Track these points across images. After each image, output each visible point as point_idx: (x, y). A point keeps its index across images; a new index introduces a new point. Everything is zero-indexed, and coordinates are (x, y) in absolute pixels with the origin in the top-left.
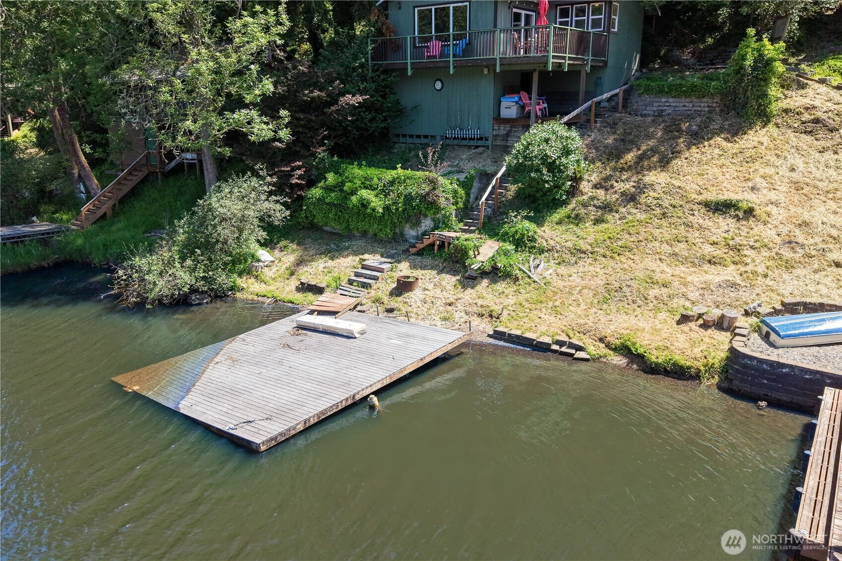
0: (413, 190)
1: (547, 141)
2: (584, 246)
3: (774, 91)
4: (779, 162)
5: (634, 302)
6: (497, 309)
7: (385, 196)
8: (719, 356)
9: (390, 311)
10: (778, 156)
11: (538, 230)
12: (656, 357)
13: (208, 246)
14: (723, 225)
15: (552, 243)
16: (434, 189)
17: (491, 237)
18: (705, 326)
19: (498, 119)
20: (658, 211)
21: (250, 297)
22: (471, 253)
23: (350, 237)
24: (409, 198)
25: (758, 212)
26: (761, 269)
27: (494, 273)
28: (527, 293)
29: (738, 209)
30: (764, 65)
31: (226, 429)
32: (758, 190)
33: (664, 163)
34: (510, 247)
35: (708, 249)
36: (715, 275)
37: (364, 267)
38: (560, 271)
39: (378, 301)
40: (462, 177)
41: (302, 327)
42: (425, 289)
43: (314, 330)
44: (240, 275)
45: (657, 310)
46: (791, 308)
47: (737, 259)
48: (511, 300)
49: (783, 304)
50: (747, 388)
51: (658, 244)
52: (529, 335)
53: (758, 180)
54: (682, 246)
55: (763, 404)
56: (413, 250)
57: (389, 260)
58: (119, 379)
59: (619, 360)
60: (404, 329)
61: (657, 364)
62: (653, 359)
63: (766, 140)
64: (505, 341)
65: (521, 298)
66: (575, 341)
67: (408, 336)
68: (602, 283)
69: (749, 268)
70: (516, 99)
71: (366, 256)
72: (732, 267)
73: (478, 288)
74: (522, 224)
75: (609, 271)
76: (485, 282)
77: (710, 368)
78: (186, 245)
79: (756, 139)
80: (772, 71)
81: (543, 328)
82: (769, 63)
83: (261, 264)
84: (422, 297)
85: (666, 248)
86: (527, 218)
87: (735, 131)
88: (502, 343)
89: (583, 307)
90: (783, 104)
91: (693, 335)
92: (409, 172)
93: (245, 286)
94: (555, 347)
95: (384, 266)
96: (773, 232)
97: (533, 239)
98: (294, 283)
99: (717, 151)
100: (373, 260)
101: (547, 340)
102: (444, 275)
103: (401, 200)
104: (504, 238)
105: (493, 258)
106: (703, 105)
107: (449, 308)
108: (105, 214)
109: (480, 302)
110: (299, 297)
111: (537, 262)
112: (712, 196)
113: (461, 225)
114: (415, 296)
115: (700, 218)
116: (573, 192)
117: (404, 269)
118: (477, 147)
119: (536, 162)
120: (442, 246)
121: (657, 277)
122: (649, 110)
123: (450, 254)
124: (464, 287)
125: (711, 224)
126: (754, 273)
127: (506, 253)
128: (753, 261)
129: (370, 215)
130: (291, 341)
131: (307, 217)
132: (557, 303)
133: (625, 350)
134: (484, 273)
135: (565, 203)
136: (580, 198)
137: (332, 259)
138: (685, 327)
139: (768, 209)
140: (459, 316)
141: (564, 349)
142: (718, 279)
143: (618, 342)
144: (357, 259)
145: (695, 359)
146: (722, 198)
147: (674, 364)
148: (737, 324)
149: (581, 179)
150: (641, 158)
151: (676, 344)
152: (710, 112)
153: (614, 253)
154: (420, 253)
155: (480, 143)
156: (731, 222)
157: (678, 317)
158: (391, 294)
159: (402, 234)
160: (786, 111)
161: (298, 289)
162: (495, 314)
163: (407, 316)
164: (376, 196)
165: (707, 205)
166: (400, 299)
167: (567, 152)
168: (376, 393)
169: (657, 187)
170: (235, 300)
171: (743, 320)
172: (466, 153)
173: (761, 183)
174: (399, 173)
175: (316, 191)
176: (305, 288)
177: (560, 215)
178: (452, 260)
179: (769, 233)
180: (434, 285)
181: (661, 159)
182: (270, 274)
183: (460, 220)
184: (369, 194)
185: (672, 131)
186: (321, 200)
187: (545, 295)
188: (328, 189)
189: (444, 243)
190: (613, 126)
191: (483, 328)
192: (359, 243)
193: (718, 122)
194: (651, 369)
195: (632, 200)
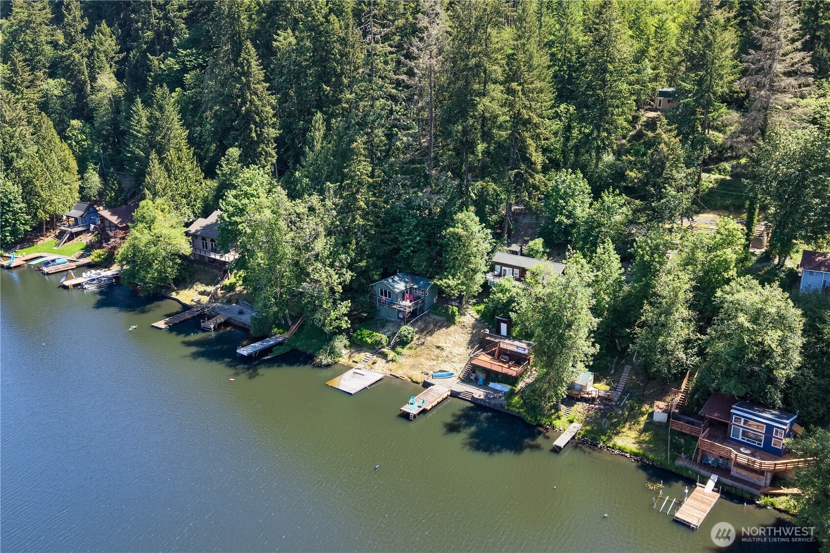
0: (377, 339)
1: (406, 330)
2: (411, 354)
3: (457, 317)
5: (416, 368)
6: (392, 368)
7: (371, 339)
8: (423, 380)
9: (371, 368)
10: (454, 334)
11: (403, 350)
12: (415, 380)
13: (334, 353)
14: (438, 351)
15: (405, 353)
16: (382, 339)
17: (393, 351)
18: (425, 374)
19: (399, 318)
20: (427, 347)
21: (342, 363)
22: (388, 355)
23: (363, 347)
25: (444, 349)
26: (440, 362)
27: (393, 361)
28: (398, 365)
29: (441, 348)
30: (453, 312)
32: (446, 343)
33: (431, 335)
34: (396, 354)
35: (433, 357)
37: (366, 356)
38: (405, 360)
39: (369, 366)
40: (389, 333)
41: (355, 372)
42: (379, 363)
43: (357, 373)
44: (339, 357)
45: (419, 370)
46: (440, 371)
47: (437, 359)
48: (395, 367)
50: (423, 385)
51: (425, 355)
52: (396, 375)
54: (429, 355)
55: (424, 388)
56: (377, 353)
57: (371, 355)
58: (327, 383)
59: (409, 380)
60: (374, 373)
63: (453, 329)
66: (403, 376)
67: (374, 375)
68: (412, 363)
69: (438, 361)
70: (402, 314)
72: (436, 361)
73: (389, 363)
74: (399, 349)
75: (414, 361)
76: (391, 362)
77: (421, 382)
78: (329, 352)
79: (451, 329)
80: (456, 314)
81: (399, 373)
82: (455, 312)
83: (343, 354)
84: (378, 365)
86: (400, 347)
87: (448, 327)
88: (391, 376)
89: (407, 368)
90: (459, 320)
91: (422, 376)
92: (377, 333)
93: (340, 360)
95: (371, 357)
97: (401, 353)
98: (351, 361)
99: (443, 331)
100: (368, 354)
101: (399, 376)
102: (383, 360)
103: (375, 341)
104: (396, 352)
105: (393, 357)
106: (442, 319)
107: (383, 368)
108: (296, 333)
109: (389, 367)
110: (352, 364)
111: (401, 358)
112: (438, 345)
114: (376, 365)
115: (434, 349)
116: (412, 340)
117: (375, 357)
118: (393, 323)
119: (403, 335)
121: (422, 363)
122: (432, 318)
124: (386, 363)
125: (435, 351)
126: (438, 363)
127: (395, 356)
128: (440, 360)
129: (368, 343)
130: (353, 375)
131: (353, 341)
133: (410, 378)
134: (391, 360)
135: (410, 343)
136: (413, 342)
137: (359, 353)
138: (421, 374)
139: (446, 348)
140: (385, 370)
141: (401, 378)
142: (432, 364)
143: (410, 376)
144: (365, 354)
145: (420, 380)
147: (417, 381)
149: (413, 338)
150: (427, 333)
151: (419, 377)
152: (444, 321)
153: (416, 356)
155: (395, 322)
157: (421, 372)
158: (372, 364)
159: (375, 348)
160: (459, 322)
162: (391, 370)
163: (374, 369)
165: (436, 346)
166: (374, 365)
167: (410, 333)
168: (368, 386)
169: (428, 341)
170: (339, 364)
171: (431, 373)
172: (391, 324)
173: (448, 341)
174: (375, 334)
175: (355, 335)
176: (354, 362)
177: (408, 346)
178: (384, 356)
179: (444, 354)
180: (381, 362)
181: (431, 333)
182: (346, 357)
183: (387, 346)
184: (368, 339)
185: (435, 325)
186: (356, 338)
187: (401, 366)
188: (358, 335)
189: (383, 352)
190: (424, 321)
191: (389, 373)
192: (365, 348)
193: (445, 323)
194: (414, 382)
195: (423, 344)
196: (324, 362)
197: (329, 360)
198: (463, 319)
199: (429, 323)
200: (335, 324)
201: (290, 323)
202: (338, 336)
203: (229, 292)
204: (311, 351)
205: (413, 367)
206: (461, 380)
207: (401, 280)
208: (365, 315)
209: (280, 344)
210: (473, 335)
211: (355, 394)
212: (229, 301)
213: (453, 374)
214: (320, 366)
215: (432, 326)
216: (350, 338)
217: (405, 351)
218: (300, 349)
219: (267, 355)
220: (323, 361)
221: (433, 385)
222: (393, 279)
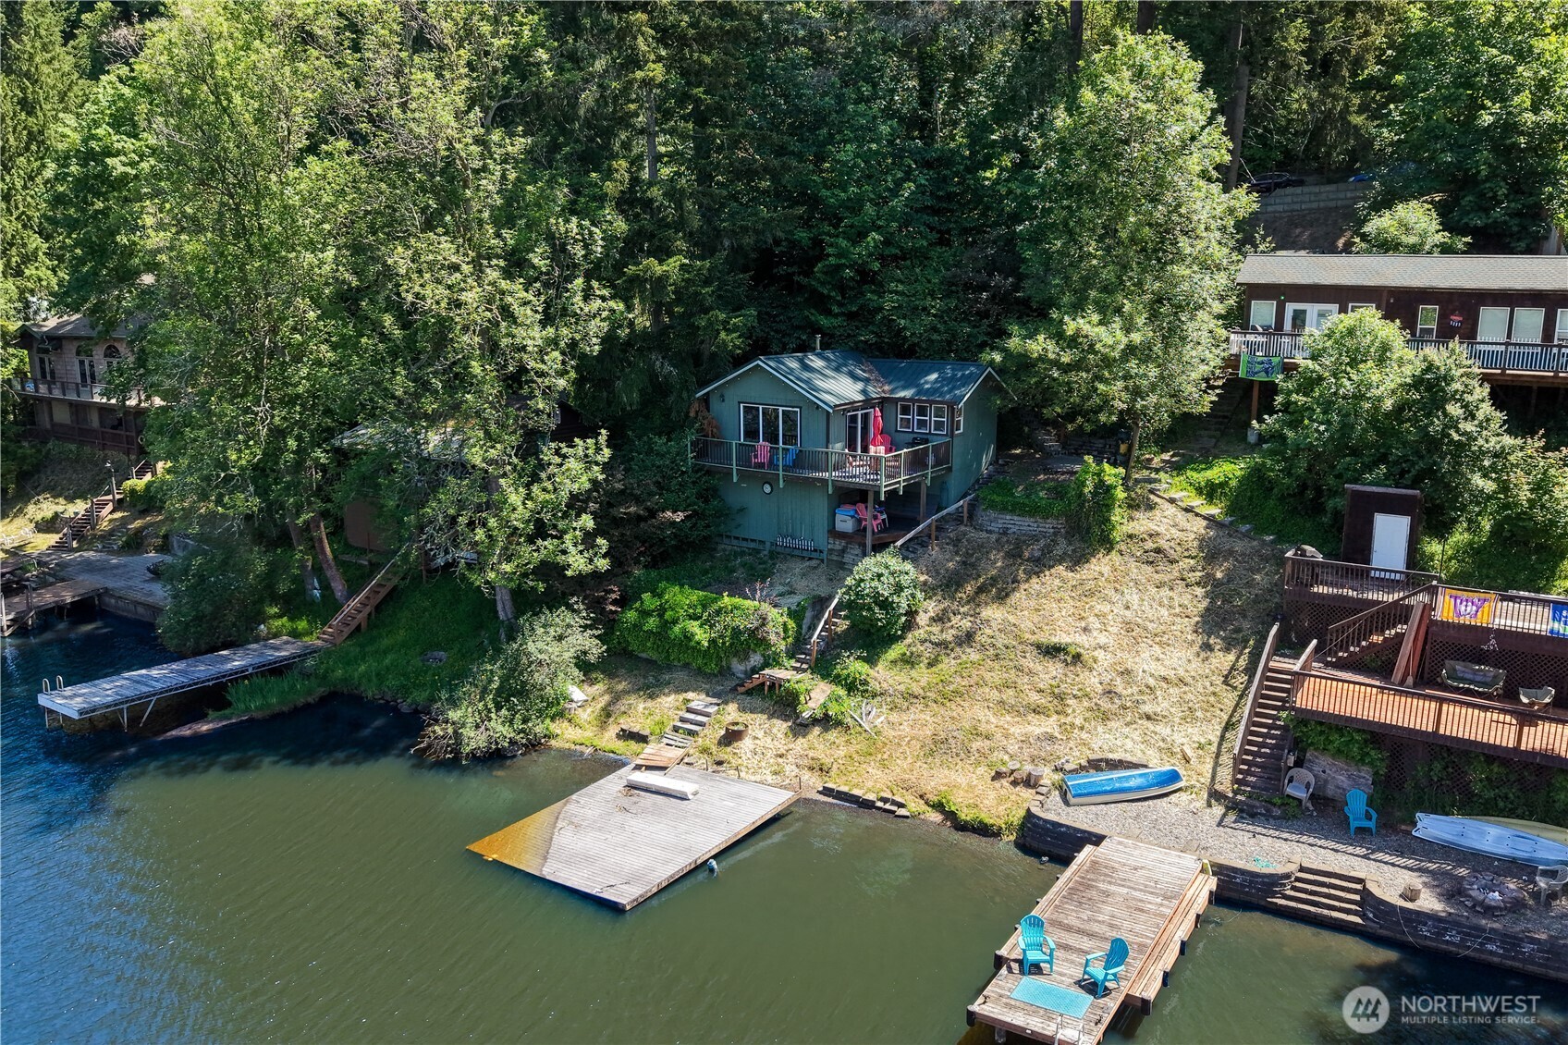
0: (742, 623)
1: (879, 576)
2: (916, 690)
3: (1117, 515)
4: (1116, 597)
5: (957, 755)
6: (827, 761)
7: (711, 627)
8: (1017, 816)
9: (720, 763)
10: (1116, 590)
11: (871, 672)
12: (965, 815)
13: (523, 693)
14: (1051, 671)
15: (885, 685)
16: (763, 625)
17: (823, 677)
18: (1015, 783)
19: (833, 533)
20: (992, 652)
21: (567, 746)
22: (802, 698)
23: (670, 668)
24: (736, 632)
25: (1085, 657)
26: (1078, 722)
27: (826, 721)
28: (858, 744)
29: (1067, 653)
30: (1104, 490)
31: (594, 892)
32: (1090, 631)
33: (1002, 597)
34: (842, 692)
35: (1034, 698)
36: (1039, 726)
37: (689, 710)
38: (891, 718)
39: (705, 751)
40: (793, 601)
41: (632, 787)
42: (756, 738)
43: (647, 790)
44: (553, 719)
45: (978, 763)
46: (1095, 765)
47: (1060, 708)
48: (842, 752)
49: (1089, 761)
50: (1035, 844)
51: (987, 690)
52: (856, 792)
53: (1092, 619)
54: (1011, 692)
55: (1045, 859)
56: (741, 689)
57: (715, 701)
58: (475, 847)
59: (936, 817)
60: (737, 788)
61: (966, 822)
62: (963, 817)
63: (1106, 570)
64: (834, 798)
65: (852, 749)
66: (898, 799)
67: (740, 797)
68: (929, 733)
69: (1068, 720)
70: (852, 513)
71: (690, 695)
72: (1055, 717)
73: (810, 737)
74: (854, 666)
75: (939, 719)
76: (817, 730)
77: (1009, 826)
78: (499, 691)
79: (1097, 568)
80: (1113, 498)
81: (870, 784)
82: (1109, 489)
83: (574, 705)
84: (752, 747)
85: (995, 695)
86: (859, 658)
87: (1078, 560)
88: (830, 800)
89: (909, 760)
90: (1129, 528)
91: (1003, 792)
92: (737, 601)
93: (559, 732)
94: (879, 804)
95: (712, 710)
96: (1097, 680)
97: (865, 683)
98: (613, 730)
99: (1057, 582)
100: (698, 700)
101: (871, 797)
102: (775, 721)
103: (728, 633)
104: (837, 680)
105: (824, 706)
106: (1048, 526)
107: (780, 760)
108: (360, 625)
109: (811, 754)
110: (620, 746)
111: (869, 708)
112: (1044, 638)
113: (793, 663)
114: (746, 744)
115: (1031, 661)
116: (910, 625)
117: (732, 712)
118: (810, 559)
119: (868, 600)
120: (772, 686)
121: (983, 728)
122: (994, 527)
123: (781, 697)
124: (796, 735)
125: (1040, 668)
126: (1072, 725)
127: (838, 699)
128: (1074, 711)
129: (694, 648)
130: (626, 802)
131: (619, 643)
132: (885, 756)
133: (939, 807)
134: (815, 721)
135: (902, 638)
136: (916, 633)
137: (652, 697)
138: (997, 784)
139: (1096, 653)
140: (790, 770)
141: (888, 806)
142: (1038, 731)
143: (936, 799)
144: (681, 697)
145: (998, 817)
146: (1055, 640)
147: (981, 822)
148: (1042, 782)
149: (916, 612)
150: (981, 590)
151: (986, 802)
152: (1055, 534)
153: (946, 698)
154: (749, 693)
155: (814, 555)
156: (1060, 665)
157: (993, 773)
158: (720, 743)
159: (729, 668)
160: (1130, 536)
161: (618, 736)
162: (825, 768)
163: (737, 769)
164: (701, 626)
165: (1039, 647)
166: (729, 749)
167: (899, 589)
168: (714, 857)
169: (993, 624)
170: (550, 748)
171: (1048, 776)
172: (798, 567)
173: (1094, 623)
174: (727, 600)
175: (631, 615)
176: (627, 735)
177: (895, 652)
178: (783, 703)
179: (1092, 681)
180: (765, 733)
181: (1001, 590)
182: (585, 715)
183: (791, 655)
184: (694, 626)
185: (1014, 555)
186: (637, 627)
187: (874, 746)
188: (645, 614)
189: (774, 685)
190: (956, 542)
191: (813, 783)
192: (681, 675)
193: (1062, 547)
194: (962, 827)
195: (968, 638)
196: (475, 739)
197: (501, 729)
198: (1142, 523)
199: (982, 548)
200: (530, 555)
201: (339, 587)
202: (547, 616)
203: (144, 513)
204: (420, 696)
205: (938, 747)
206: (1232, 806)
207: (837, 370)
208: (679, 517)
209: (277, 670)
210: (1217, 590)
211: (642, 903)
212: (135, 544)
213: (1174, 776)
214: (454, 761)
215: (996, 563)
216: (605, 624)
217: (882, 674)
218: (370, 692)
219: (200, 717)
220: (468, 732)
221: (1097, 840)
222: (801, 361)
